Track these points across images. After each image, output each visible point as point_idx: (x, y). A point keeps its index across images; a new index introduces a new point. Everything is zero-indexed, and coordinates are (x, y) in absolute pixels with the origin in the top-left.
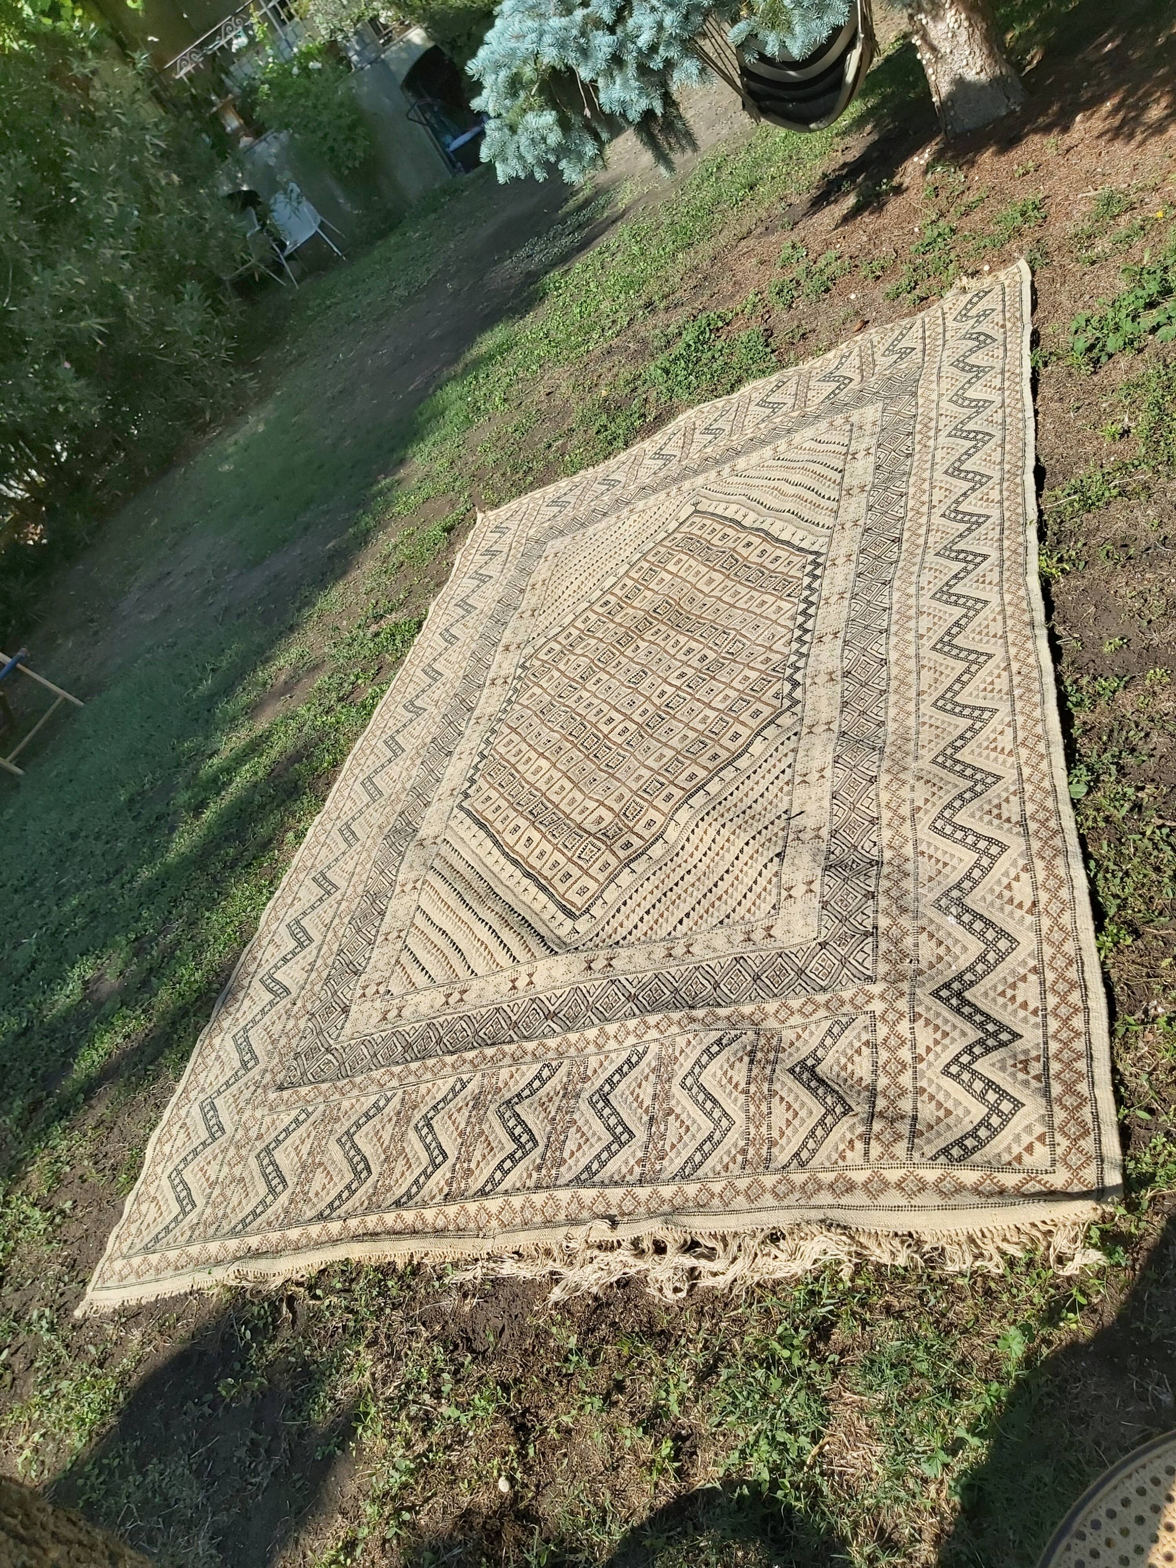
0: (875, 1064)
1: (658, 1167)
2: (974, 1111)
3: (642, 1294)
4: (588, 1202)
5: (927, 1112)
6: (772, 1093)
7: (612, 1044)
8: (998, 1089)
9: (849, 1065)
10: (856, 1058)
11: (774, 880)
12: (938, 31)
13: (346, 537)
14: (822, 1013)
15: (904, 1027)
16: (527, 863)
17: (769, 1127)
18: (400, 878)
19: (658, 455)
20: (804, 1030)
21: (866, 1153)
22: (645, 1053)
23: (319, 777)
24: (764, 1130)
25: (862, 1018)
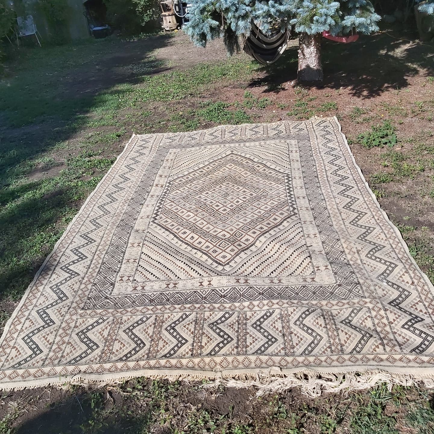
0: (374, 323)
1: (292, 351)
2: (417, 340)
3: (300, 395)
4: (264, 361)
5: (400, 339)
6: (337, 329)
7: (256, 308)
8: (425, 333)
9: (363, 323)
10: (365, 321)
11: (310, 264)
12: (307, 51)
13: (65, 128)
14: (347, 306)
15: (382, 312)
16: (193, 245)
17: (339, 340)
18: (130, 241)
19: (211, 134)
20: (341, 311)
21: (384, 349)
22: (273, 312)
23: (72, 202)
24: (337, 340)
25: (364, 308)
